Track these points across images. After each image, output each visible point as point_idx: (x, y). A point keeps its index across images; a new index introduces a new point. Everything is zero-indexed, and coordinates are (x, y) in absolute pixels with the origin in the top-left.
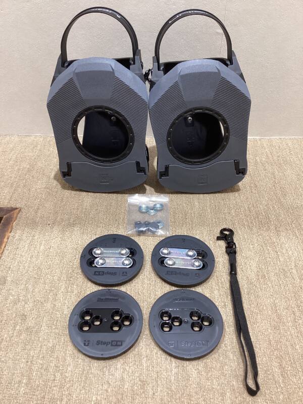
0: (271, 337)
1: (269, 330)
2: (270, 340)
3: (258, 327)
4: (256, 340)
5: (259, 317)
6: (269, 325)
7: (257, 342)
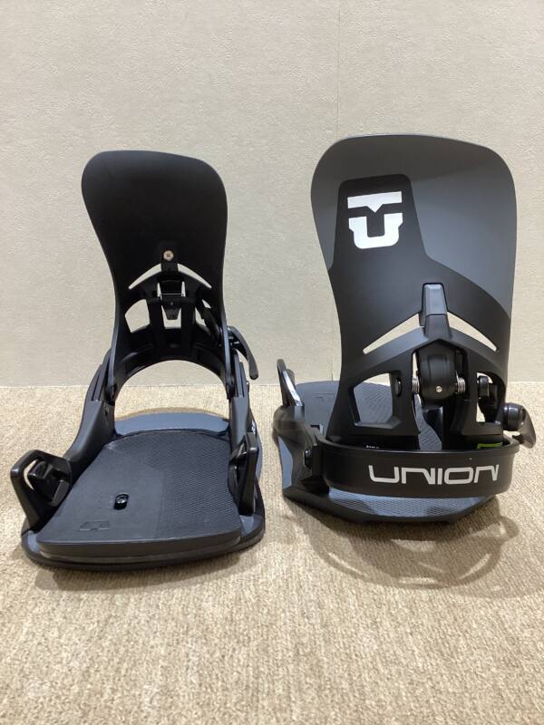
0: (501, 684)
1: (494, 670)
2: (500, 689)
3: (462, 663)
4: (460, 691)
5: (462, 642)
6: (491, 658)
7: (463, 693)
